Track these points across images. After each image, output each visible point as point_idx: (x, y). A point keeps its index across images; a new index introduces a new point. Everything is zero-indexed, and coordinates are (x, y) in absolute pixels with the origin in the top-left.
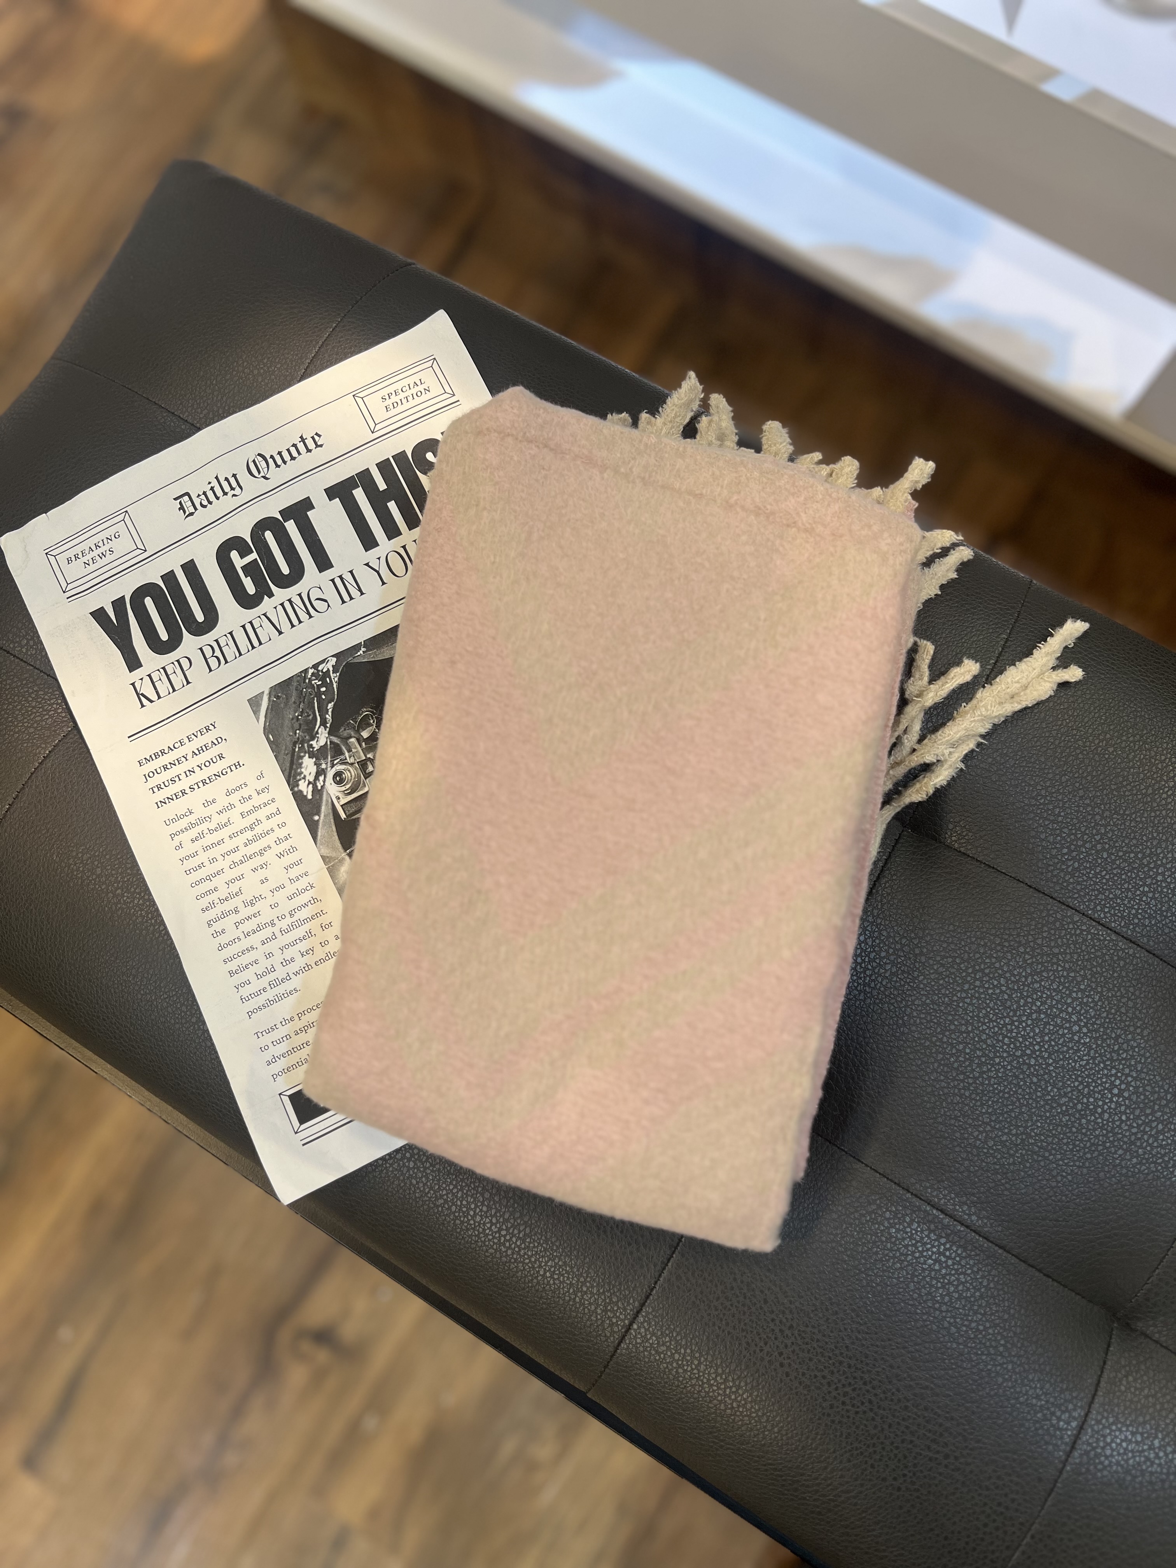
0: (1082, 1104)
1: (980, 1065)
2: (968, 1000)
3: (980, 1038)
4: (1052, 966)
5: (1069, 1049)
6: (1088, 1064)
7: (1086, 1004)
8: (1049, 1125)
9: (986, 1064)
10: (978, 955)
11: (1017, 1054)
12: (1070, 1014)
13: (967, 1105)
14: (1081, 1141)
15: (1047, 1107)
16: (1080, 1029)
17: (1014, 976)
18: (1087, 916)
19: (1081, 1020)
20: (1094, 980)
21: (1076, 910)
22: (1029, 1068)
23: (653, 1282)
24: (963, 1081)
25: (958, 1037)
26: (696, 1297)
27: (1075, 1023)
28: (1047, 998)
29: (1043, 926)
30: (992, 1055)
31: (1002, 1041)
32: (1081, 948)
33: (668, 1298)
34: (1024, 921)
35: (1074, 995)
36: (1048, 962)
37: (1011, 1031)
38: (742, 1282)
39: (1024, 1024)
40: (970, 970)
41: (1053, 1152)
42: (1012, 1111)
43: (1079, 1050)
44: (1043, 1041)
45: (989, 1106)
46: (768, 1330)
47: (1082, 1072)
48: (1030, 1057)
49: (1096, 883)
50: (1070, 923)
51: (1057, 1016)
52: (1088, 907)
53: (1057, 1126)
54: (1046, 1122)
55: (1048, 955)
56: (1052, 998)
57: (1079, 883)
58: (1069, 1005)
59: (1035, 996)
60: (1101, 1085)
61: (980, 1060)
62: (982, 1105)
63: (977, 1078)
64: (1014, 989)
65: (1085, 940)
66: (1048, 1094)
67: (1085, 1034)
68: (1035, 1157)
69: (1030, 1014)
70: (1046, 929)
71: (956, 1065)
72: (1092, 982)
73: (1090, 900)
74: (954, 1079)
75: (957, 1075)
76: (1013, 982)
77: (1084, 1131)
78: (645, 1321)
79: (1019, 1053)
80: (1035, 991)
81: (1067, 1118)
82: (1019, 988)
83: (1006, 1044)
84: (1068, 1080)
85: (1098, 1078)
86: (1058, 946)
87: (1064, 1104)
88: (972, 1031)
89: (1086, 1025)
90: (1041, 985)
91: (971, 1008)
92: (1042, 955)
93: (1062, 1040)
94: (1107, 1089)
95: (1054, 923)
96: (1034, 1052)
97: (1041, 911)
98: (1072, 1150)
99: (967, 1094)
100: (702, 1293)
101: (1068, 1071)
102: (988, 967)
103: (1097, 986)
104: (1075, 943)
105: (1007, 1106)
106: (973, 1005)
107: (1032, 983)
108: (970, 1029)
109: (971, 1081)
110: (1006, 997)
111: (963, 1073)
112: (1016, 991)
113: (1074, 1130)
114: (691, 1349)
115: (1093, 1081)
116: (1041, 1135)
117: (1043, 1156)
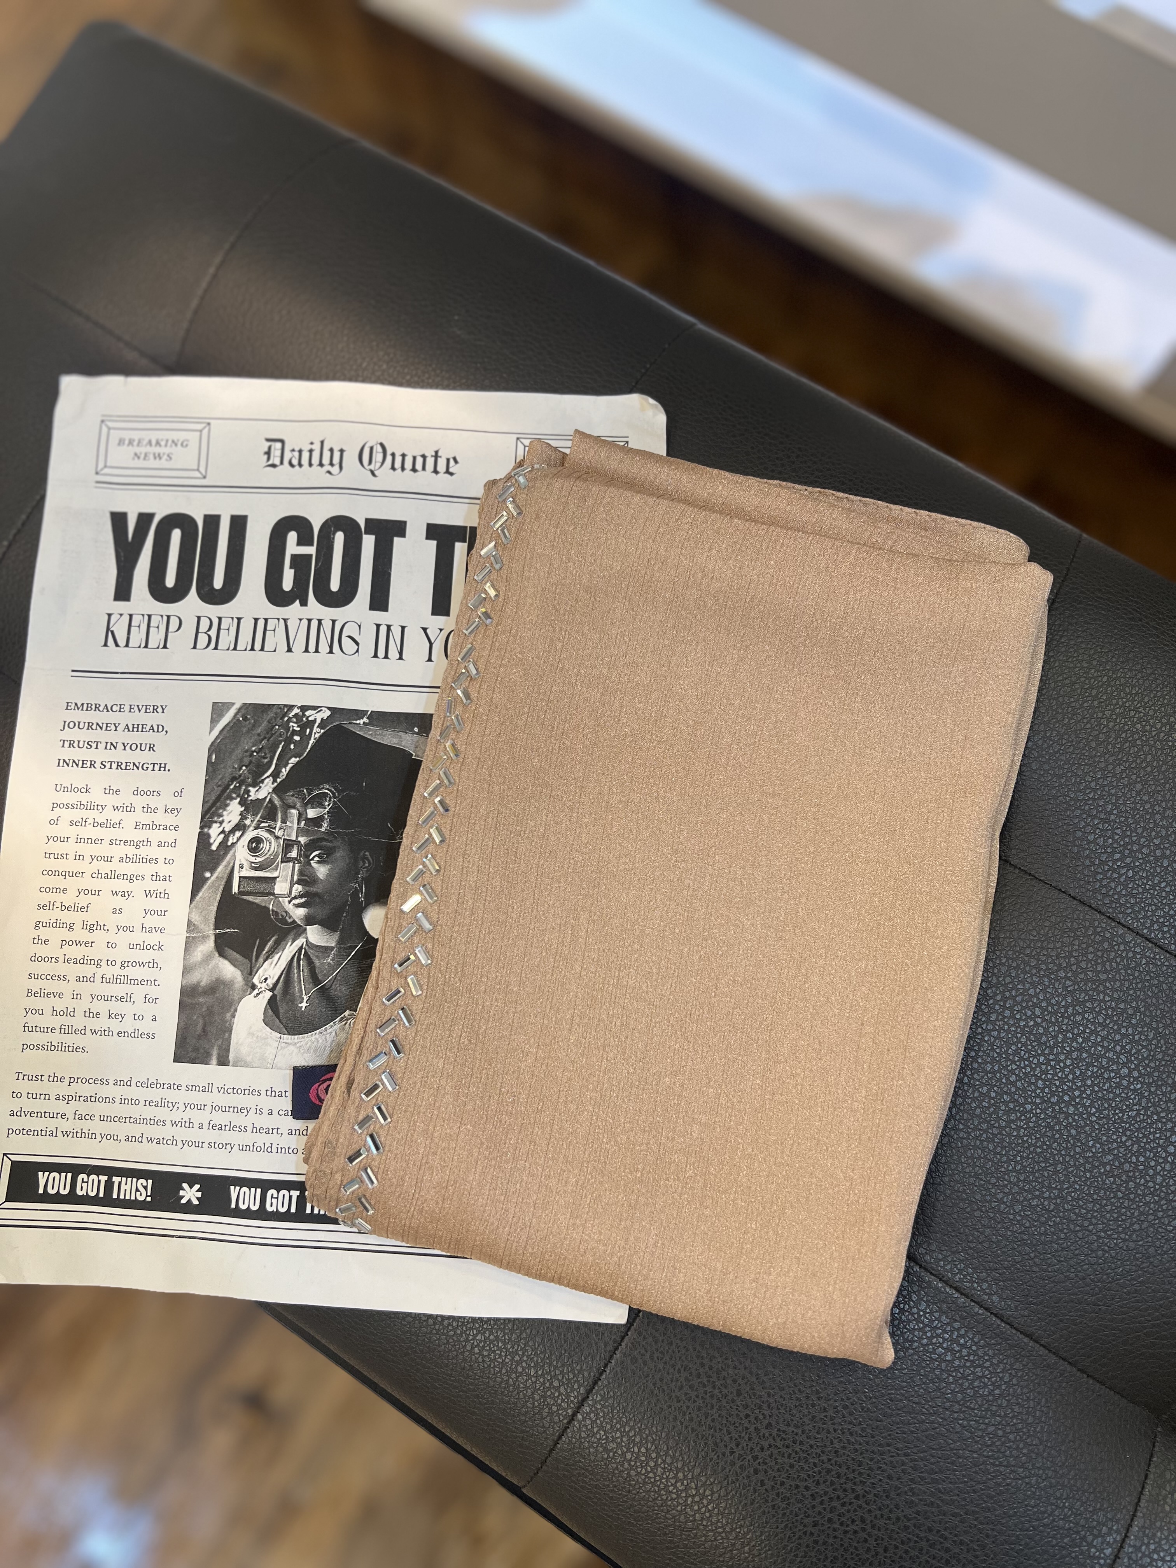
0: (1130, 1163)
1: (1008, 1112)
2: (995, 1034)
3: (1007, 1079)
4: (1098, 994)
5: (1116, 1096)
6: (1138, 1114)
7: (1138, 1042)
8: (1090, 1187)
9: (1014, 1110)
10: (1008, 980)
11: (1052, 1100)
12: (1118, 1055)
13: (990, 1160)
14: (1128, 1208)
15: (1088, 1166)
16: (1130, 1072)
17: (1052, 1005)
18: (1142, 936)
19: (1132, 1062)
20: (1148, 1013)
21: (1129, 928)
22: (1066, 1118)
23: (602, 1364)
24: (986, 1131)
25: (983, 1077)
26: (654, 1385)
27: (1124, 1065)
28: (1091, 1033)
29: (1088, 946)
30: (1022, 1100)
31: (1035, 1084)
32: (1133, 975)
33: (620, 1385)
34: (1066, 940)
35: (1124, 1031)
36: (1094, 990)
37: (1046, 1072)
38: (711, 1368)
39: (1062, 1065)
40: (999, 998)
41: (1094, 1221)
42: (1045, 1169)
43: (1127, 1098)
44: (1085, 1085)
45: (1017, 1162)
46: (740, 1429)
47: (1131, 1124)
48: (1068, 1104)
49: (1153, 895)
50: (1121, 943)
51: (1100, 1056)
52: (1143, 924)
53: (1100, 1189)
54: (1086, 1184)
55: (1093, 982)
56: (1097, 1033)
57: (1132, 896)
58: (1117, 1043)
59: (1076, 1031)
60: (1153, 1141)
61: (1007, 1106)
62: (1009, 1161)
63: (1004, 1128)
64: (1051, 1022)
65: (1138, 965)
66: (1090, 1150)
67: (1136, 1079)
68: (1072, 1226)
69: (1070, 1053)
70: (1091, 949)
71: (978, 1111)
72: (1145, 1015)
73: (1145, 917)
74: (976, 1128)
75: (980, 1123)
76: (1049, 1013)
77: (1132, 1196)
78: (591, 1412)
79: (1054, 1099)
80: (1076, 1024)
81: (1112, 1179)
82: (1057, 1020)
83: (1039, 1088)
84: (1114, 1133)
85: (1150, 1133)
86: (1106, 971)
87: (1108, 1163)
88: (999, 1071)
89: (1136, 1068)
90: (1084, 1018)
91: (997, 1042)
92: (1086, 982)
93: (1107, 1085)
94: (1161, 1146)
95: (1102, 942)
96: (1073, 1098)
97: (1087, 929)
98: (1116, 1220)
99: (991, 1147)
100: (661, 1380)
101: (1114, 1122)
102: (1021, 994)
103: (1151, 1021)
104: (1127, 968)
105: (1038, 1163)
106: (1001, 1039)
107: (1074, 1015)
108: (996, 1068)
109: (995, 1131)
110: (1041, 1030)
111: (985, 1121)
112: (1054, 1024)
113: (1119, 1194)
114: (647, 1449)
115: (1144, 1136)
116: (1079, 1199)
117: (1081, 1226)
